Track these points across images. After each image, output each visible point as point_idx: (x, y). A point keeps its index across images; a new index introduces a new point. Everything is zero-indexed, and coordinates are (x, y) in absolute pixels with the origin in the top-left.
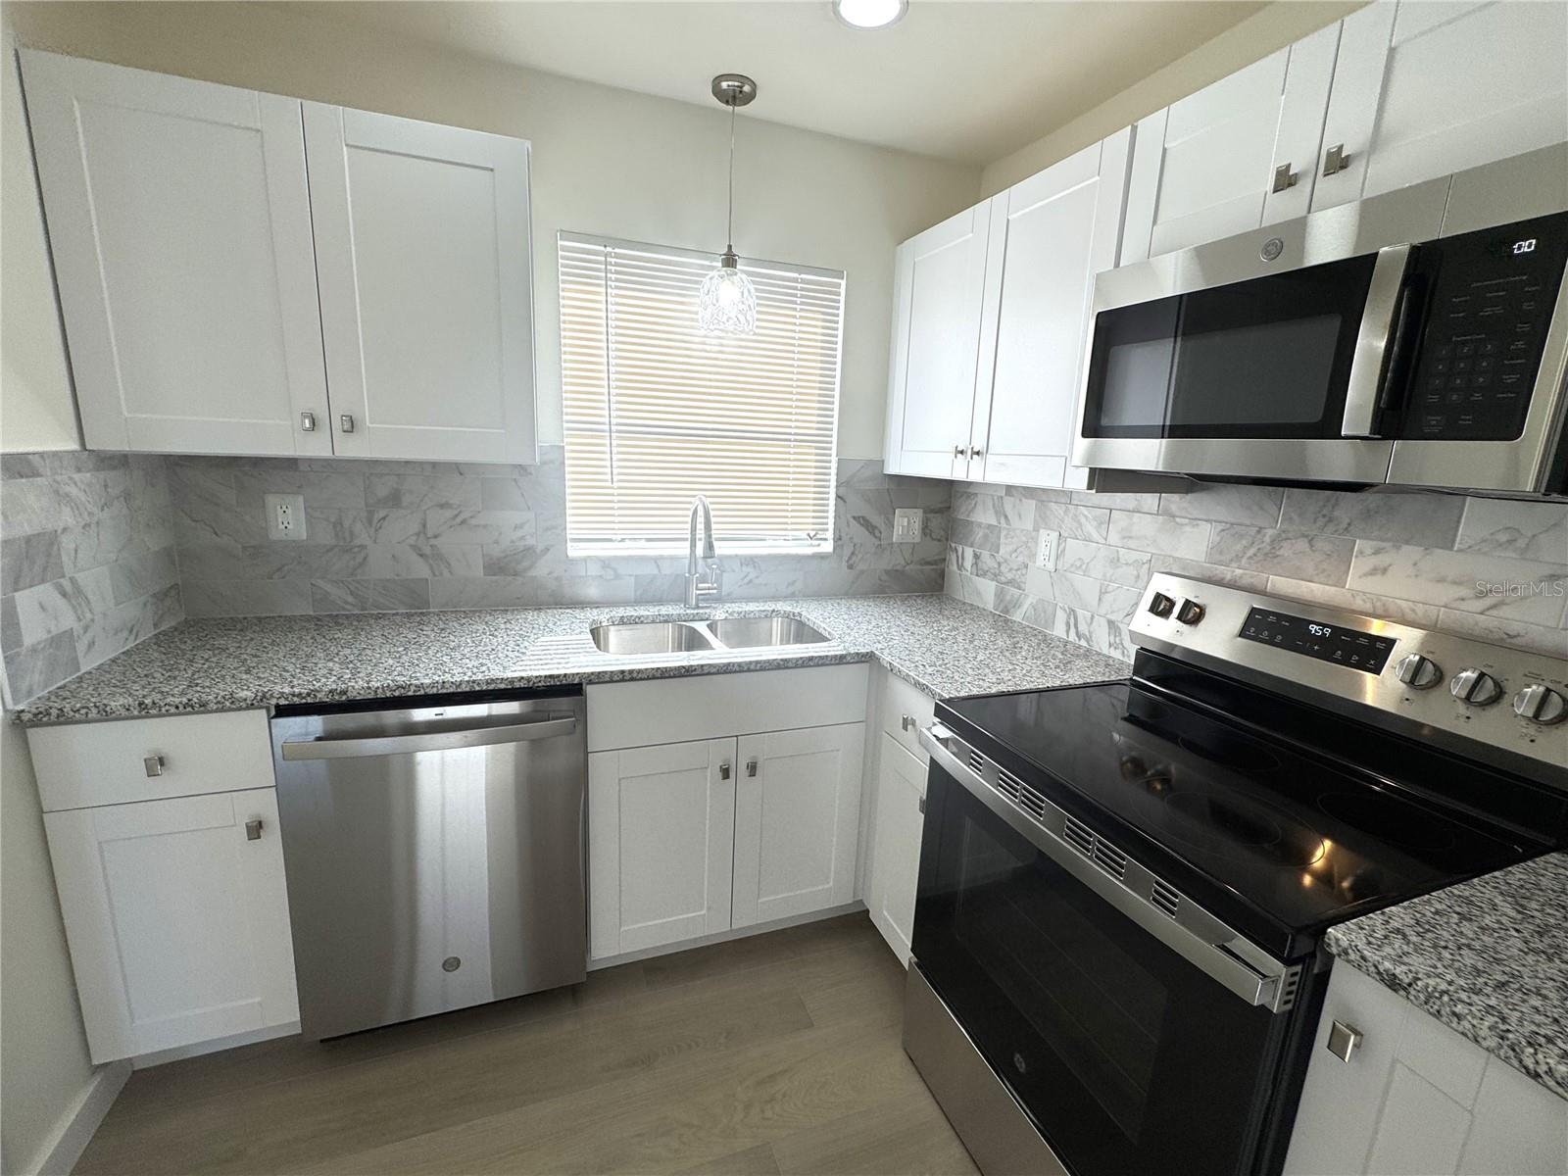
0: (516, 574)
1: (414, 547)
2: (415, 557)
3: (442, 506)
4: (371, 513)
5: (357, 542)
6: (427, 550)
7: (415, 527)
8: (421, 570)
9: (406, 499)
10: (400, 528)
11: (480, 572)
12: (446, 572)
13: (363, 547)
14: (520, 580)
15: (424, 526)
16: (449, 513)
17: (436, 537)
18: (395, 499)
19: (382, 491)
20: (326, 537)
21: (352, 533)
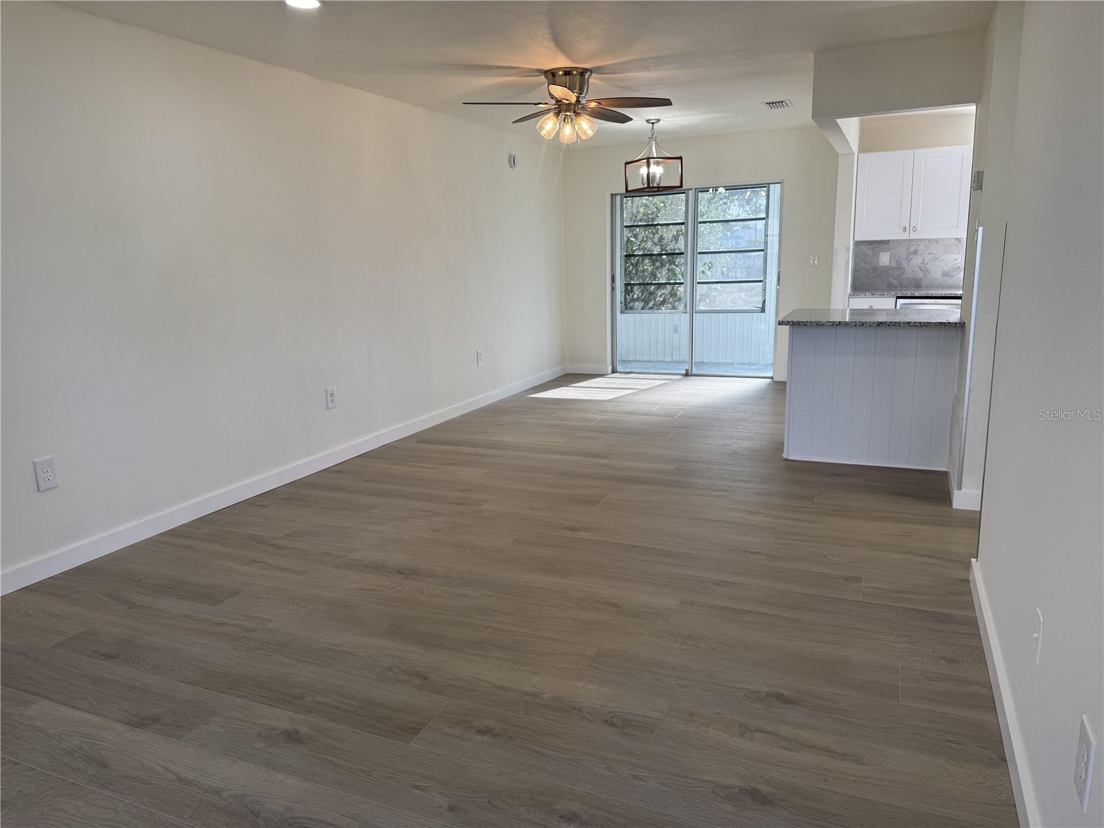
0: (952, 276)
1: (920, 268)
2: (920, 271)
3: (930, 254)
4: (908, 257)
5: (903, 266)
6: (924, 269)
7: (920, 261)
8: (921, 275)
9: (919, 252)
10: (917, 261)
11: (940, 276)
12: (928, 276)
13: (904, 268)
14: (953, 279)
15: (923, 260)
16: (932, 256)
17: (927, 264)
18: (916, 252)
19: (912, 249)
20: (894, 265)
21: (901, 263)
